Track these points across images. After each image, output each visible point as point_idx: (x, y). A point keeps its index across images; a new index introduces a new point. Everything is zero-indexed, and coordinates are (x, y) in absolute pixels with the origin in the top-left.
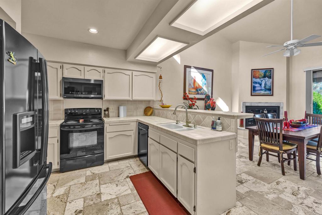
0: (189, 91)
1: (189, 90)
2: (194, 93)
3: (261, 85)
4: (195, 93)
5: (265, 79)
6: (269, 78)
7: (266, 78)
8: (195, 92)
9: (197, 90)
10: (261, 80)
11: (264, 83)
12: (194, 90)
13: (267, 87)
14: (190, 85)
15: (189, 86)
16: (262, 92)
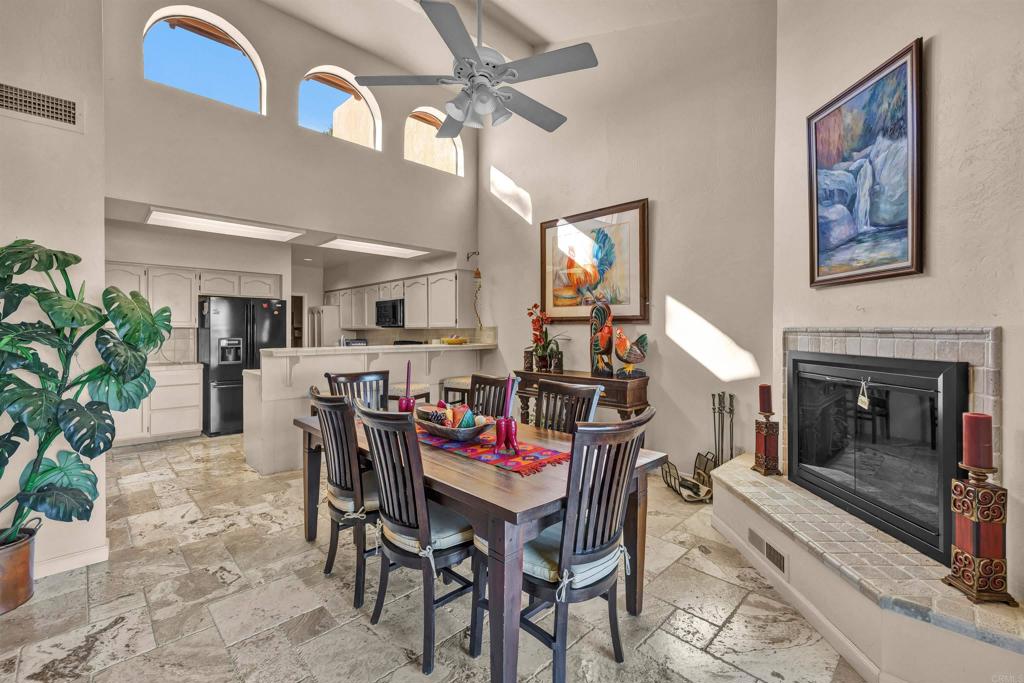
0: (556, 297)
1: (556, 293)
2: (569, 303)
3: (851, 204)
4: (574, 301)
5: (871, 150)
6: (891, 137)
7: (880, 138)
8: (572, 298)
9: (579, 291)
10: (854, 166)
11: (868, 183)
12: (569, 293)
13: (886, 211)
14: (557, 276)
15: (554, 281)
16: (862, 254)
